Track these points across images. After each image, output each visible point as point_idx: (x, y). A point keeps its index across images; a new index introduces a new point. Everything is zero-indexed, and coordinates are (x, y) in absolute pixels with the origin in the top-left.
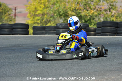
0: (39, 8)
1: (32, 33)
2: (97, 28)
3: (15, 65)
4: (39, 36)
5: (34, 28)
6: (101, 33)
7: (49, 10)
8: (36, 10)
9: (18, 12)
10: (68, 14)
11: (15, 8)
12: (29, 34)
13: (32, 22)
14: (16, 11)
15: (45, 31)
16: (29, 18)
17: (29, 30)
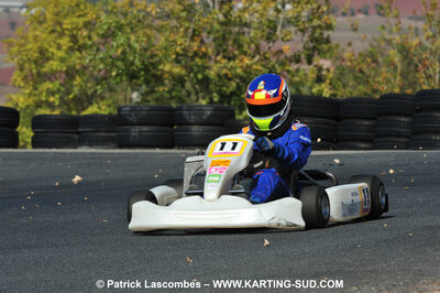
0: (52, 50)
1: (30, 140)
5: (37, 123)
10: (159, 73)
12: (21, 144)
13: (30, 101)
15: (78, 133)
16: (19, 87)
17: (18, 129)
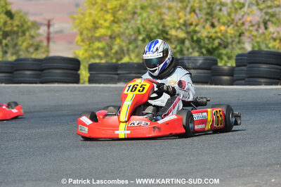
0: (101, 22)
1: (87, 79)
2: (237, 66)
3: (47, 153)
4: (102, 85)
5: (92, 68)
6: (247, 79)
7: (125, 27)
8: (96, 26)
9: (57, 32)
11: (49, 21)
12: (81, 81)
14: (52, 29)
15: (118, 74)
16: (80, 45)
17: (79, 72)
